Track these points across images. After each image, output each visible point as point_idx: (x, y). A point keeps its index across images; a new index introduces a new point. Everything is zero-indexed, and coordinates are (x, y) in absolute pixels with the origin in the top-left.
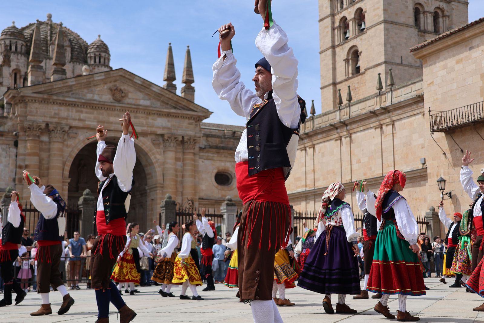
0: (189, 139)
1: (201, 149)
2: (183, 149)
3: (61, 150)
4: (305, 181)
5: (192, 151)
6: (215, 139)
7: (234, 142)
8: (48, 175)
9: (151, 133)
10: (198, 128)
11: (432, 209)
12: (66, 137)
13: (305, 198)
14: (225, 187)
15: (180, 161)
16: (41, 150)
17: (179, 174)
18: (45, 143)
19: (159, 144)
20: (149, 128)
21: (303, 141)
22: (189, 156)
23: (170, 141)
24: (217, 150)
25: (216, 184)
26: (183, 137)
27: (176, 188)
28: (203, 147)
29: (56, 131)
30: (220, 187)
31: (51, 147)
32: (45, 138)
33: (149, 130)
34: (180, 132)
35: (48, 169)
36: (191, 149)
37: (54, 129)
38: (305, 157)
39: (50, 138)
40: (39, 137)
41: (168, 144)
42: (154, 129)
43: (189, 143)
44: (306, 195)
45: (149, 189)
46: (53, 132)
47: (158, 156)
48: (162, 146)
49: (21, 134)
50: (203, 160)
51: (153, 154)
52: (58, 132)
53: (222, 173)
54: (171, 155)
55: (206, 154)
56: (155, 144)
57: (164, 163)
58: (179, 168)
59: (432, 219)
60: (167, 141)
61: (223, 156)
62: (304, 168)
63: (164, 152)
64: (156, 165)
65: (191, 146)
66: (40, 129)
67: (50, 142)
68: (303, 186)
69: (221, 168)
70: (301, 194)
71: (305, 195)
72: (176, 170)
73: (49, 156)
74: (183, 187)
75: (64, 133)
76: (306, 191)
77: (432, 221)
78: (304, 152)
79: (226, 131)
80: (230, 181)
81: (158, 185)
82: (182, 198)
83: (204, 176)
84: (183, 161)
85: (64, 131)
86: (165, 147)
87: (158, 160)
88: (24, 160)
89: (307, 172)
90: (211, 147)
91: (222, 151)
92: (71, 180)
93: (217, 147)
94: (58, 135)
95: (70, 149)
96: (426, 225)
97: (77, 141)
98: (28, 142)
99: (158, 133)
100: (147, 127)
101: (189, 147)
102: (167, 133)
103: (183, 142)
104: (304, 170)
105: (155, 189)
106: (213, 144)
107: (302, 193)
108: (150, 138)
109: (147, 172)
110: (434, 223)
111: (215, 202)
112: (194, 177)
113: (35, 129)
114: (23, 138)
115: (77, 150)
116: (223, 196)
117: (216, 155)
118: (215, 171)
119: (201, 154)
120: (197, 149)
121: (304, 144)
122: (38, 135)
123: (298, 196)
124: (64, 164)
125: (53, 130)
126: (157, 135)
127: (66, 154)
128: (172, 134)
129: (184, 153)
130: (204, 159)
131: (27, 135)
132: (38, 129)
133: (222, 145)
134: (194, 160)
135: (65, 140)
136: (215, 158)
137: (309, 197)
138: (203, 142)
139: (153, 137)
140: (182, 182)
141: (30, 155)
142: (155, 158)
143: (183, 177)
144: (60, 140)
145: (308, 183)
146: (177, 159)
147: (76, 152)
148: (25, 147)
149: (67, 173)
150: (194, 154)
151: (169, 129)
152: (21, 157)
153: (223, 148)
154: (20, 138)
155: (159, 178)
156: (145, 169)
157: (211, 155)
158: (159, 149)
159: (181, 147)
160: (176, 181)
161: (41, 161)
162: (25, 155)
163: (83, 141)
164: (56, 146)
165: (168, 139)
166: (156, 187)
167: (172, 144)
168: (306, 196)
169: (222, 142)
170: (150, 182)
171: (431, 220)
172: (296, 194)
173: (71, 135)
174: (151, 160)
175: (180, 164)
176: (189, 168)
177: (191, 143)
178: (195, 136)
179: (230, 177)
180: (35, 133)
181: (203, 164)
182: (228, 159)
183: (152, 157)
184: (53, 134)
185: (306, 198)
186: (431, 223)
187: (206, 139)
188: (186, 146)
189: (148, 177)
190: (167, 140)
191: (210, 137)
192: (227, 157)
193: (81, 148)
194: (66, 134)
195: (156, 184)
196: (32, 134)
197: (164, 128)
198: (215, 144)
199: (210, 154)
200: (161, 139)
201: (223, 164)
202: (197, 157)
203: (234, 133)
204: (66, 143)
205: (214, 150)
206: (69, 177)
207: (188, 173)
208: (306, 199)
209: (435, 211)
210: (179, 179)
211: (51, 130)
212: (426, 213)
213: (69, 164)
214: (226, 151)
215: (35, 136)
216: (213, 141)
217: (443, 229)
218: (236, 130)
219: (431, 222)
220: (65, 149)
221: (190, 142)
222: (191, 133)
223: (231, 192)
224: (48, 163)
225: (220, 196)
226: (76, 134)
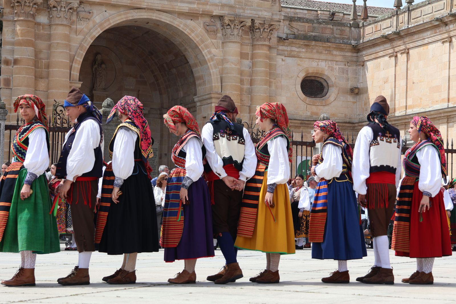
0: (263, 24)
1: (280, 39)
2: (253, 39)
3: (68, 38)
4: (447, 91)
5: (267, 43)
6: (303, 24)
7: (333, 29)
8: (48, 77)
9: (204, 14)
10: (276, 7)
12: (74, 18)
13: (446, 120)
14: (317, 101)
15: (248, 59)
16: (37, 37)
17: (246, 78)
18: (43, 25)
19: (215, 32)
20: (200, 6)
21: (447, 27)
22: (262, 51)
23: (232, 26)
24: (306, 42)
25: (303, 96)
26: (253, 21)
27: (241, 100)
28: (284, 36)
29: (59, 8)
30: (308, 100)
31: (52, 32)
32: (43, 19)
33: (201, 8)
34: (248, 13)
35: (48, 66)
36: (265, 41)
37: (56, 5)
38: (450, 53)
39: (50, 19)
40: (33, 16)
41: (229, 31)
42: (208, 8)
43: (262, 30)
44: (449, 114)
45: (200, 101)
46: (55, 9)
47: (214, 51)
48: (219, 35)
49: (7, 10)
50: (283, 58)
51: (207, 47)
52: (63, 9)
53: (314, 78)
54: (233, 48)
55: (289, 48)
56: (210, 31)
57: (223, 61)
58: (246, 69)
60: (228, 27)
61: (315, 51)
62: (448, 70)
63: (223, 43)
64: (211, 64)
65: (265, 35)
66: (35, 4)
67: (50, 26)
68: (443, 100)
69: (311, 71)
70: (441, 113)
71: (446, 114)
72: (241, 73)
73: (50, 47)
74: (251, 100)
75: (71, 11)
76: (448, 108)
78: (447, 44)
79: (319, 12)
80: (325, 90)
81: (213, 95)
82: (250, 116)
83: (284, 82)
84: (252, 59)
85: (70, 9)
86: (225, 35)
87: (214, 56)
88: (13, 52)
89: (450, 77)
90: (296, 37)
91: (313, 43)
92: (82, 84)
93: (306, 38)
94: (62, 14)
95: (81, 37)
97: (91, 24)
98: (17, 23)
99: (214, 14)
100: (198, 4)
101: (261, 37)
102: (228, 14)
103: (252, 28)
104: (447, 75)
105: (209, 101)
106: (299, 32)
107: (441, 111)
108: (201, 21)
109: (196, 75)
111: (301, 123)
112: (270, 84)
113: (27, 4)
114: (10, 17)
115: (92, 39)
116: (313, 113)
117: (304, 50)
118: (302, 75)
119: (281, 48)
120: (274, 40)
121: (448, 32)
122: (32, 13)
123: (435, 116)
124: (72, 60)
125: (54, 7)
126: (212, 16)
127: (75, 44)
128: (237, 16)
129: (253, 46)
130: (285, 56)
131: (16, 13)
132: (31, 5)
133: (313, 34)
134: (269, 58)
135: (73, 23)
136: (302, 55)
137: (453, 117)
138: (284, 30)
139: (207, 20)
140: (250, 92)
141: (20, 44)
142: (210, 52)
143: (251, 83)
144: (65, 22)
145: (451, 96)
146: (243, 56)
147: (90, 41)
148: (14, 31)
149: (76, 74)
150: (270, 48)
151: (231, 7)
152: (8, 47)
153: (315, 39)
154: (4, 17)
155: (216, 84)
156: (194, 70)
157: (297, 50)
158: (216, 39)
159: (250, 37)
160: (241, 90)
161: (37, 54)
162: (13, 44)
163: (101, 25)
164: (59, 31)
165: (231, 24)
166: (211, 98)
167: (236, 32)
168: (447, 116)
169: (314, 29)
170: (201, 90)
172: (432, 113)
173: (82, 14)
174: (203, 56)
175: (247, 62)
176: (261, 69)
177: (266, 30)
178: (272, 19)
179: (325, 84)
180: (27, 9)
181: (283, 63)
182: (323, 57)
183: (205, 52)
184: (55, 13)
185: (448, 119)
187: (289, 24)
188: (257, 34)
189: (197, 82)
190: (229, 25)
191: (294, 21)
192: (321, 53)
193: (97, 36)
194: (75, 13)
195: (211, 94)
196: (23, 11)
197: (223, 6)
198: (302, 32)
199: (294, 49)
200: (218, 24)
201: (314, 64)
202: (274, 53)
203: (333, 14)
204: (74, 27)
205: (302, 42)
206: (80, 80)
207: (259, 78)
208: (448, 121)
210: (246, 86)
211: (52, 6)
213: (80, 59)
214: (320, 44)
215: (27, 14)
216: (301, 28)
218: (336, 9)
220: (73, 36)
221: (265, 28)
222: (266, 14)
223: (326, 108)
224: (48, 58)
225: (309, 114)
226: (90, 13)
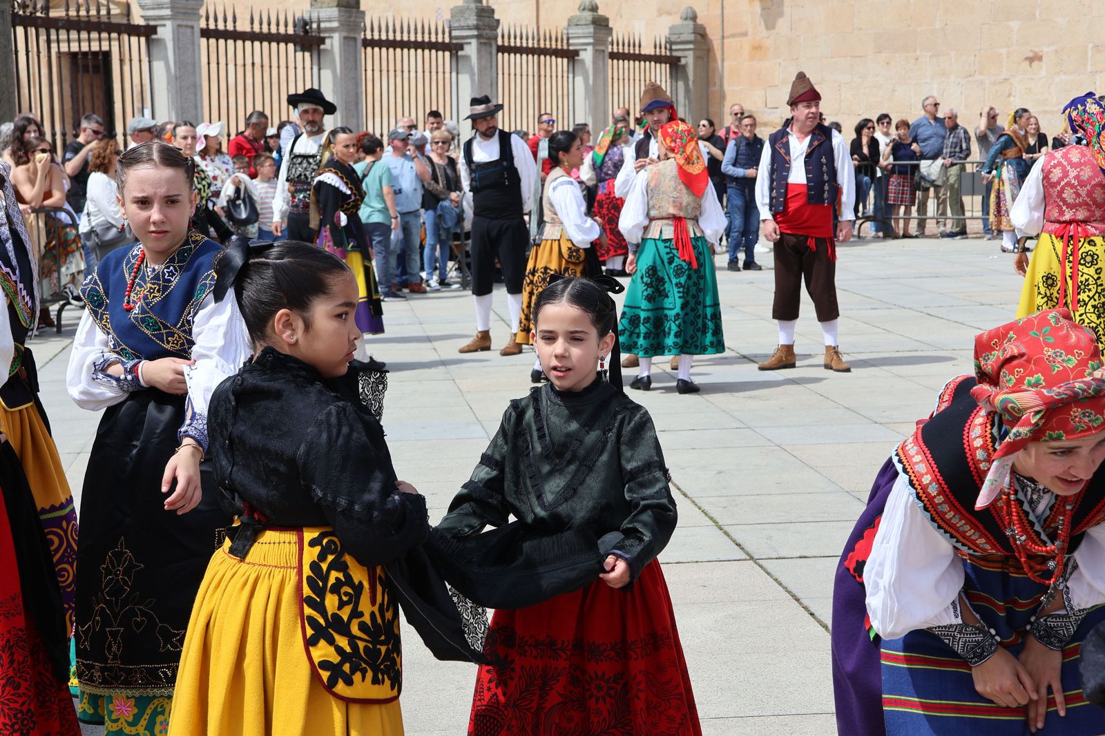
11: (690, 15)
59: (691, 46)
77: (691, 53)
96: (668, 65)
110: (697, 58)
171: (689, 49)
186: (689, 60)
209: (699, 21)
212: (670, 28)
217: (717, 81)
219: (686, 57)
